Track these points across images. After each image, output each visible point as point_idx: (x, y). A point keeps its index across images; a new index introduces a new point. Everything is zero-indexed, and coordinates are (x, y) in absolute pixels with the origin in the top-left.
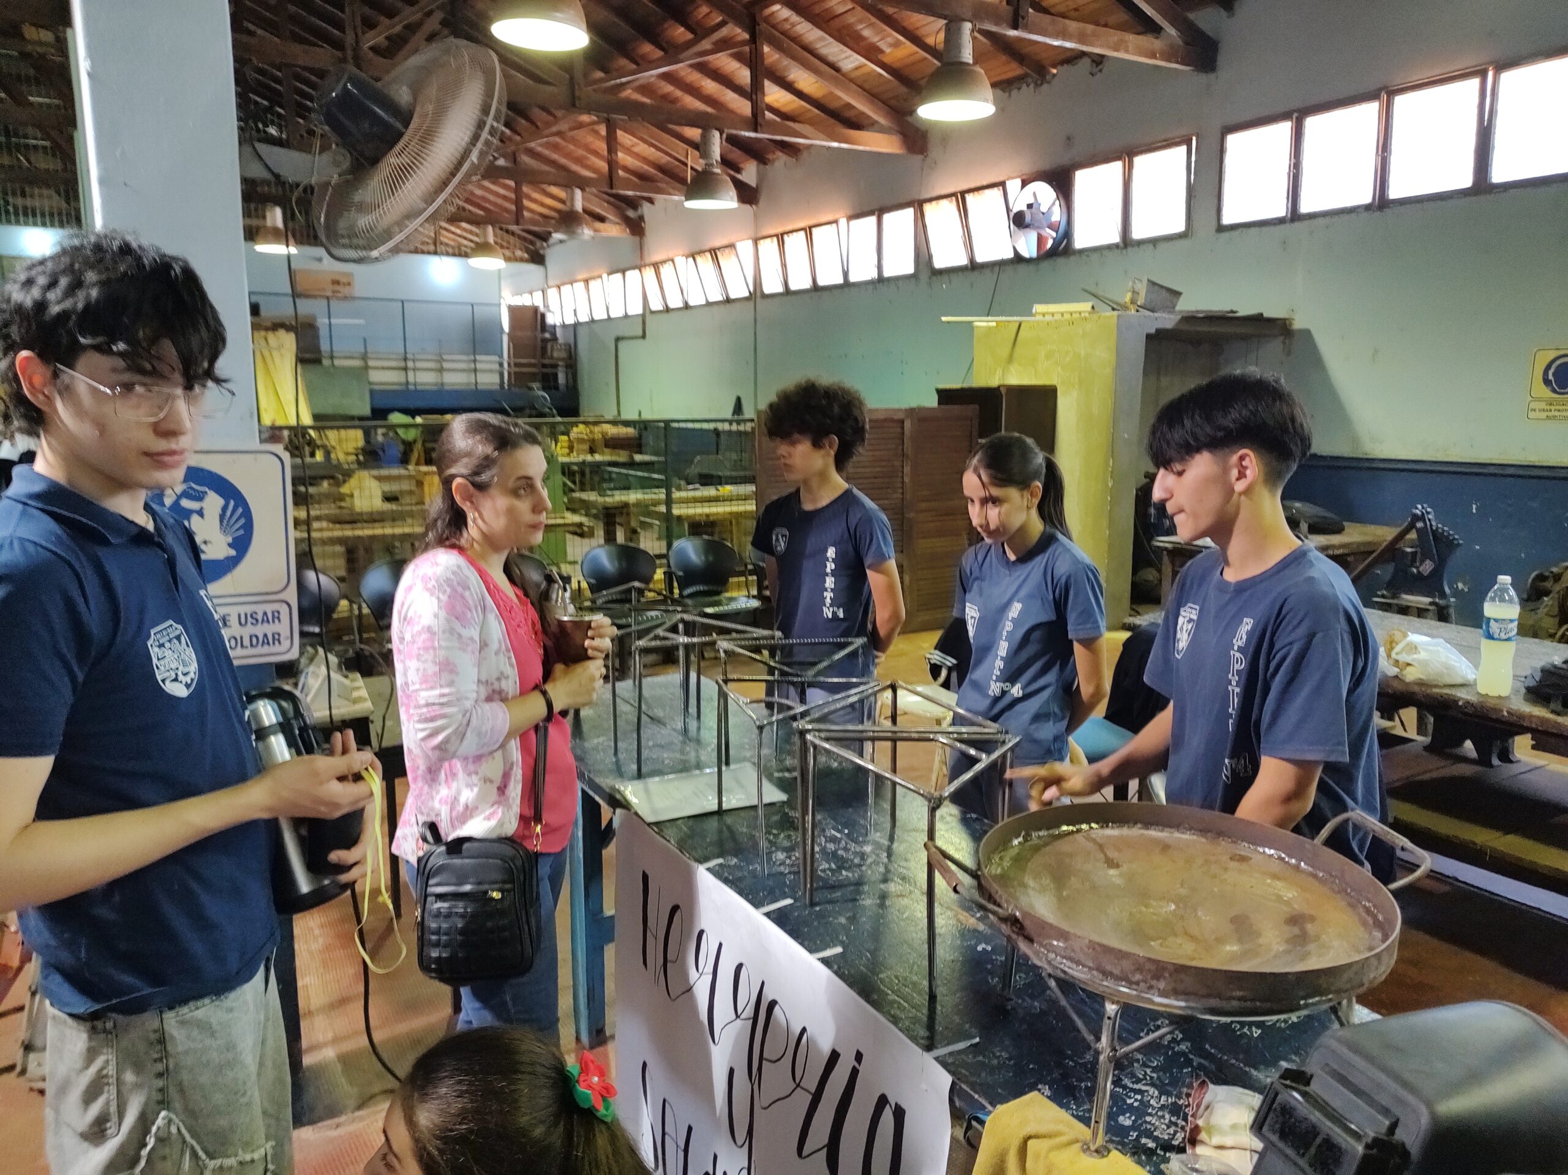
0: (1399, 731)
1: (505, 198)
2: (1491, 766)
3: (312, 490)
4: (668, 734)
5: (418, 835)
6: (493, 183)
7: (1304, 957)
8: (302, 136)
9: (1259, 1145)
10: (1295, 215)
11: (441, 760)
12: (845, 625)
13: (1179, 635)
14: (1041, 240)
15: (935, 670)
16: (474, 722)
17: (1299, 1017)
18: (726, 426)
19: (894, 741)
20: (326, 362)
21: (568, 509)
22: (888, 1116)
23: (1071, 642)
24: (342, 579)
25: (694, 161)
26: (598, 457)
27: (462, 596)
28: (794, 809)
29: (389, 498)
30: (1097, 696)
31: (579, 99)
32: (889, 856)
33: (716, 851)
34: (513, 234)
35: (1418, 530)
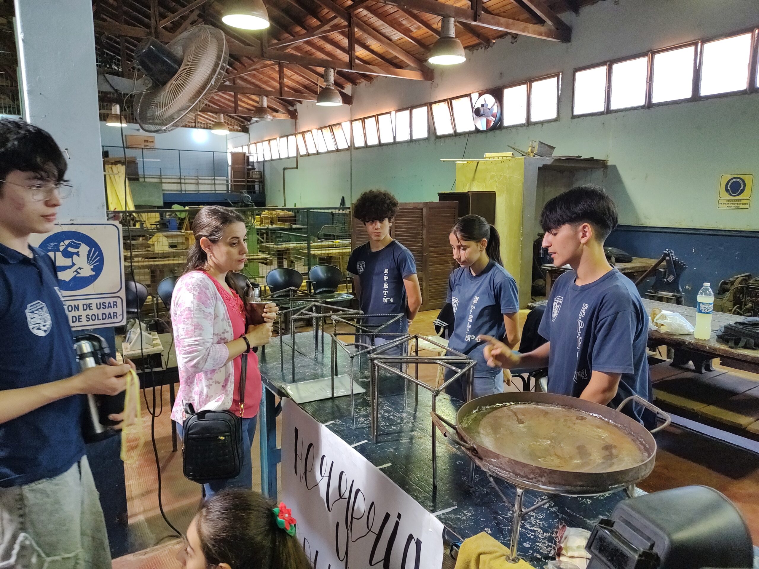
0: (658, 357)
1: (229, 100)
2: (701, 373)
3: (133, 242)
4: (308, 360)
5: (183, 410)
6: (224, 93)
7: (610, 466)
8: (130, 70)
9: (590, 556)
10: (608, 111)
11: (196, 372)
12: (394, 306)
13: (553, 311)
14: (488, 122)
15: (438, 329)
16: (211, 354)
17: (609, 494)
18: (337, 211)
19: (417, 363)
20: (141, 180)
21: (260, 251)
22: (413, 544)
23: (502, 315)
24: (148, 286)
25: (321, 83)
26: (274, 226)
27: (205, 293)
28: (369, 396)
29: (172, 246)
30: (515, 340)
31: (265, 53)
32: (414, 419)
33: (331, 416)
34: (233, 118)
35: (667, 261)
